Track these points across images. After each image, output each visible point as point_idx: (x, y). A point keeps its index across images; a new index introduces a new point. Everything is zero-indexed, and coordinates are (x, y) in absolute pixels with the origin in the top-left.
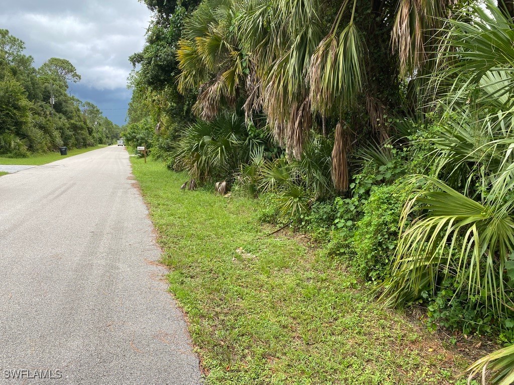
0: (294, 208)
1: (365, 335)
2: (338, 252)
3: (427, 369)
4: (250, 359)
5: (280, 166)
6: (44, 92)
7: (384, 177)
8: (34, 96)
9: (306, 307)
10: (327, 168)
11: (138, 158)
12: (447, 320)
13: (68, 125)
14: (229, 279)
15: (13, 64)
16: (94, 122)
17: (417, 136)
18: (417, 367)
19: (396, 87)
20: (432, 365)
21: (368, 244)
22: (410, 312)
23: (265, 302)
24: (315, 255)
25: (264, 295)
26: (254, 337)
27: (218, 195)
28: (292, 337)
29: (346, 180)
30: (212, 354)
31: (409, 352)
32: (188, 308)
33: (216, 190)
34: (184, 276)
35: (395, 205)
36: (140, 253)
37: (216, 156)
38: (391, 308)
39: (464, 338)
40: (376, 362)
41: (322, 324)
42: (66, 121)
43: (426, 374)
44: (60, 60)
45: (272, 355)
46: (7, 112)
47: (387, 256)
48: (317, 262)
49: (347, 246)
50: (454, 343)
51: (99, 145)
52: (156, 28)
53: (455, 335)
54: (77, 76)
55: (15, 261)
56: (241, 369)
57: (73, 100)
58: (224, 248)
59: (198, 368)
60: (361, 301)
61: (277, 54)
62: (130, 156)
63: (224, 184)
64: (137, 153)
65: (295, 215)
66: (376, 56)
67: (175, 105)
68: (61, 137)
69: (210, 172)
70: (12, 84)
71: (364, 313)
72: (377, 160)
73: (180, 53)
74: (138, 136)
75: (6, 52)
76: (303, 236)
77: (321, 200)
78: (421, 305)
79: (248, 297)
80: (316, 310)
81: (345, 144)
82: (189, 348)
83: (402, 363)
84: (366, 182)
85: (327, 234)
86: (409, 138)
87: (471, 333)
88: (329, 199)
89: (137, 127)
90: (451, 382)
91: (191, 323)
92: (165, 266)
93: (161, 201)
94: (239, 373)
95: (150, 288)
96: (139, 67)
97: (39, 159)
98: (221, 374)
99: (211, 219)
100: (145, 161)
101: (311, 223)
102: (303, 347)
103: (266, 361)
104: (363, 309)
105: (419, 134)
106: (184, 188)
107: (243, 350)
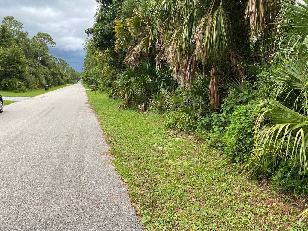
0: (187, 120)
1: (234, 195)
2: (215, 146)
3: (273, 215)
4: (166, 210)
5: (177, 94)
6: (35, 53)
7: (242, 100)
8: (29, 55)
9: (197, 179)
10: (206, 95)
11: (91, 91)
12: (284, 186)
13: (49, 73)
14: (150, 162)
15: (16, 37)
16: (64, 70)
17: (262, 75)
18: (267, 214)
19: (248, 45)
20: (276, 213)
21: (233, 141)
22: (261, 181)
23: (172, 176)
24: (200, 148)
25: (171, 171)
26: (168, 197)
27: (140, 112)
28: (190, 197)
29: (218, 103)
30: (143, 207)
31: (261, 205)
32: (127, 180)
33: (139, 109)
34: (123, 161)
35: (250, 117)
36: (96, 147)
37: (138, 89)
38: (248, 179)
39: (294, 197)
40: (242, 211)
41: (207, 189)
42: (48, 70)
43: (272, 218)
44: (43, 34)
45: (179, 207)
46: (14, 65)
47: (246, 148)
48: (202, 152)
49: (221, 142)
50: (288, 199)
51: (67, 84)
52: (101, 13)
53: (289, 195)
54: (54, 43)
55: (23, 153)
56: (161, 216)
57: (52, 57)
58: (145, 144)
59: (135, 216)
60: (230, 175)
61: (175, 26)
62: (86, 90)
63: (143, 106)
64: (90, 88)
65: (187, 124)
66: (235, 26)
67: (113, 59)
68: (45, 79)
69: (135, 99)
70: (16, 49)
71: (233, 182)
72: (237, 89)
73: (116, 27)
74: (91, 78)
75: (12, 30)
76: (192, 136)
77: (203, 114)
78: (267, 177)
79: (162, 173)
80: (203, 180)
81: (217, 80)
82: (129, 204)
83: (257, 212)
84: (231, 103)
85: (207, 135)
86: (257, 76)
87: (299, 194)
88: (207, 114)
89: (90, 73)
90: (288, 223)
91: (129, 189)
92: (112, 155)
93: (106, 117)
94: (160, 218)
95: (104, 169)
96: (91, 36)
97: (33, 93)
98: (149, 219)
99: (137, 127)
100: (95, 93)
101: (197, 128)
102: (197, 203)
103: (175, 211)
104: (232, 180)
105: (264, 73)
106: (119, 109)
107: (161, 205)
